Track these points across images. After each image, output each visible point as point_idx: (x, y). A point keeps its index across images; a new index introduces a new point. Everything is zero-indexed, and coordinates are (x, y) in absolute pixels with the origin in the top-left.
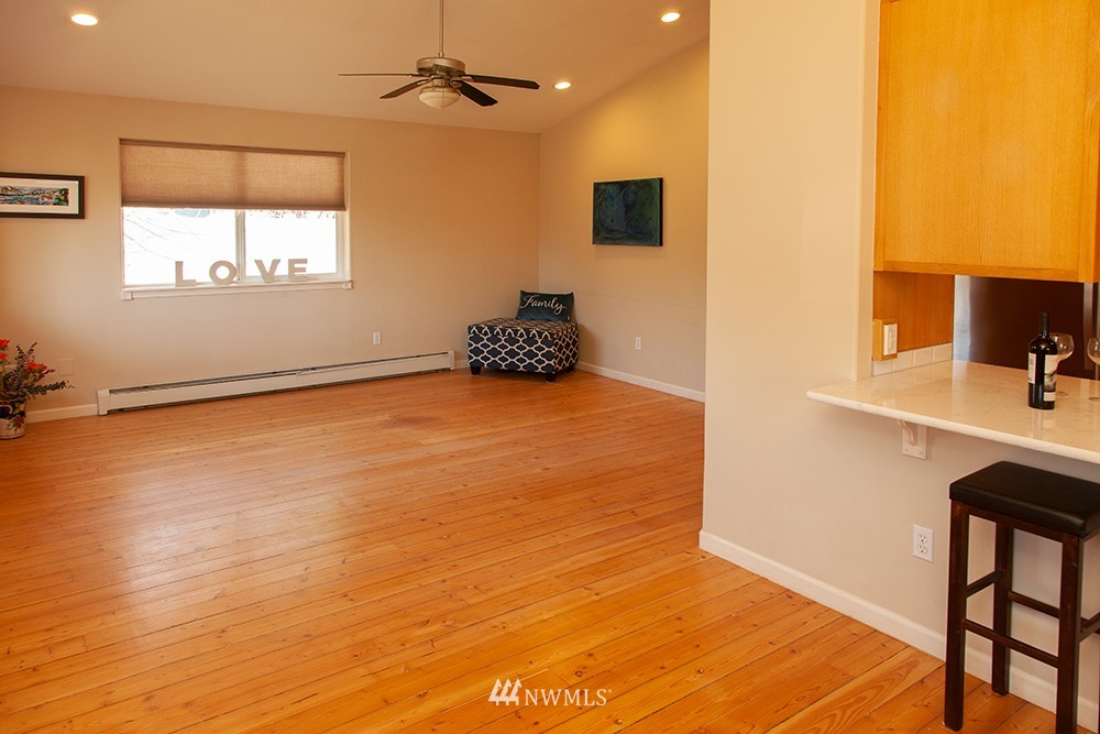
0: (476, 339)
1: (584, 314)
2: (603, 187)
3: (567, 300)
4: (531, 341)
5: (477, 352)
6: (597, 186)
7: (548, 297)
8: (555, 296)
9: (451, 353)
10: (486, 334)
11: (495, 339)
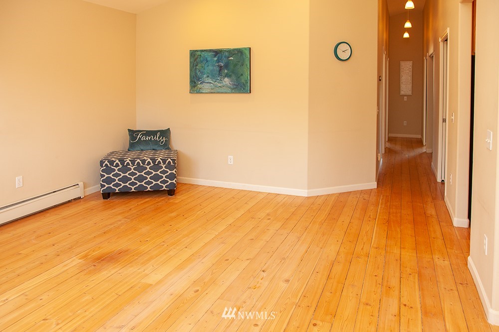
0: (108, 170)
1: (177, 143)
2: (199, 53)
3: (166, 133)
4: (156, 167)
5: (108, 181)
6: (193, 53)
7: (153, 133)
8: (158, 131)
9: (81, 184)
10: (117, 165)
11: (125, 169)
